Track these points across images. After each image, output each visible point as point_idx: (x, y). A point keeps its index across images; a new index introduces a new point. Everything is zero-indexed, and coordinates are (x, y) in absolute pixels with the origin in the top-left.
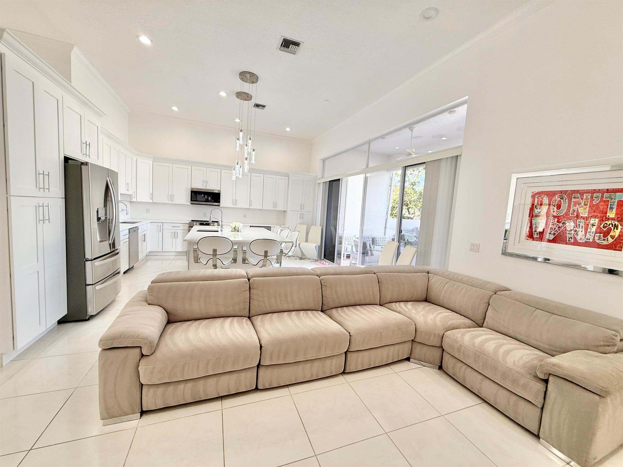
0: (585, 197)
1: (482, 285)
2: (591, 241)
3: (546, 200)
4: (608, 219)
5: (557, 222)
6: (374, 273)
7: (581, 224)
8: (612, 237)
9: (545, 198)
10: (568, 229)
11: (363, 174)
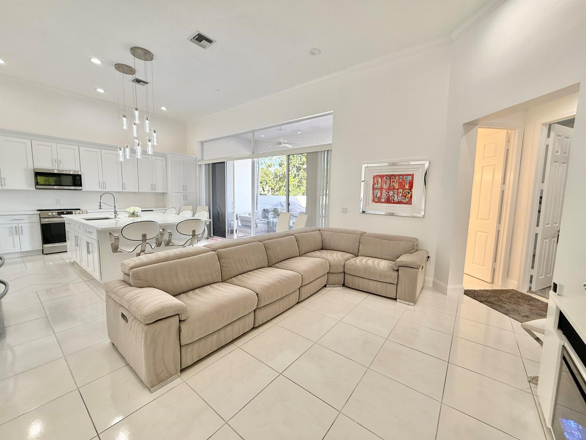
0: (396, 178)
1: (354, 233)
2: (400, 201)
3: (380, 180)
4: (406, 189)
5: (386, 192)
6: (292, 235)
7: (396, 192)
8: (408, 198)
9: (379, 179)
10: (390, 195)
11: (251, 159)
